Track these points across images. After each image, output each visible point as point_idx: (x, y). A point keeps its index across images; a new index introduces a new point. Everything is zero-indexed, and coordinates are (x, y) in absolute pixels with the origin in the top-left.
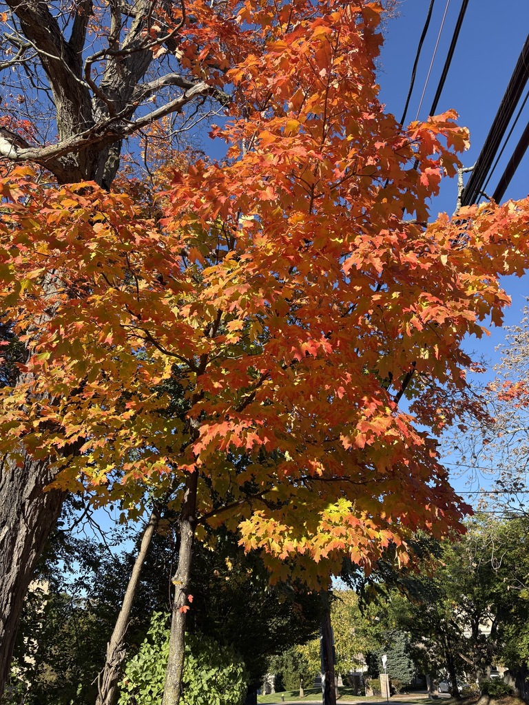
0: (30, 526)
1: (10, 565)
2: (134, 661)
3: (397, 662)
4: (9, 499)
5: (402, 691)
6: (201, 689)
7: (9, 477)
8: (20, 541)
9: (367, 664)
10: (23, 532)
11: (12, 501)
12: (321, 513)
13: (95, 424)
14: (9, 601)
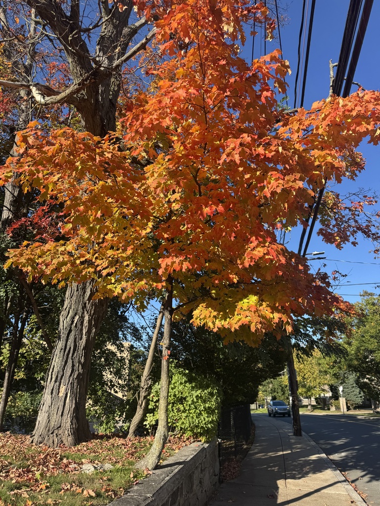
0: (90, 315)
1: (82, 336)
2: (156, 385)
3: (351, 391)
4: (77, 301)
5: (355, 408)
6: (193, 401)
7: (76, 289)
8: (86, 323)
9: (331, 392)
10: (86, 318)
11: (79, 302)
12: (237, 304)
13: (110, 259)
14: (83, 355)
